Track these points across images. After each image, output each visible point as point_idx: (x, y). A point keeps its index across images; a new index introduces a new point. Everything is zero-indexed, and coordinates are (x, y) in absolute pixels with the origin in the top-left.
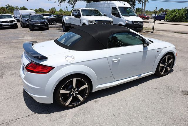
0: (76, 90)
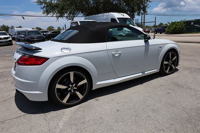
0: (74, 85)
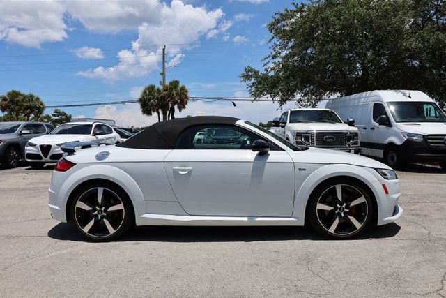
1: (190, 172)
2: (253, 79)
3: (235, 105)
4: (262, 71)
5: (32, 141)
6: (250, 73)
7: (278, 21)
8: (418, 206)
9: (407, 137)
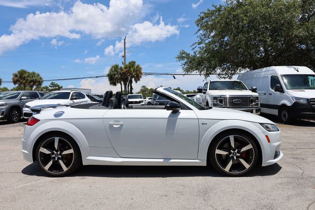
1: (122, 125)
2: (186, 59)
3: (175, 78)
4: (192, 54)
5: (27, 104)
6: (184, 55)
7: (202, 18)
8: (299, 151)
9: (295, 100)
